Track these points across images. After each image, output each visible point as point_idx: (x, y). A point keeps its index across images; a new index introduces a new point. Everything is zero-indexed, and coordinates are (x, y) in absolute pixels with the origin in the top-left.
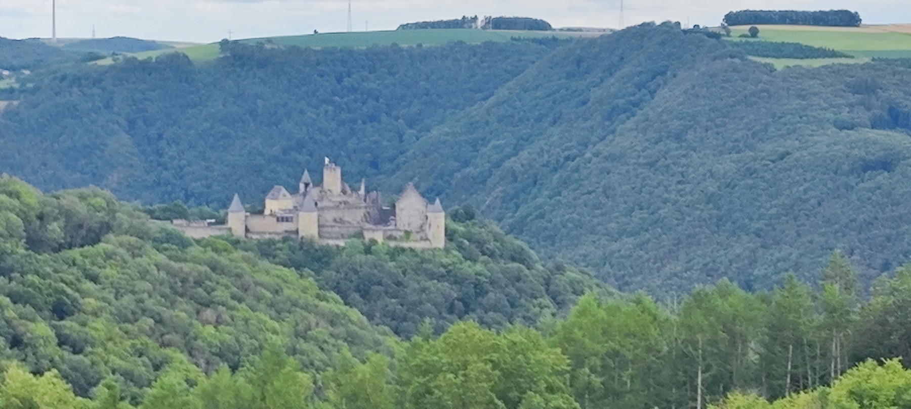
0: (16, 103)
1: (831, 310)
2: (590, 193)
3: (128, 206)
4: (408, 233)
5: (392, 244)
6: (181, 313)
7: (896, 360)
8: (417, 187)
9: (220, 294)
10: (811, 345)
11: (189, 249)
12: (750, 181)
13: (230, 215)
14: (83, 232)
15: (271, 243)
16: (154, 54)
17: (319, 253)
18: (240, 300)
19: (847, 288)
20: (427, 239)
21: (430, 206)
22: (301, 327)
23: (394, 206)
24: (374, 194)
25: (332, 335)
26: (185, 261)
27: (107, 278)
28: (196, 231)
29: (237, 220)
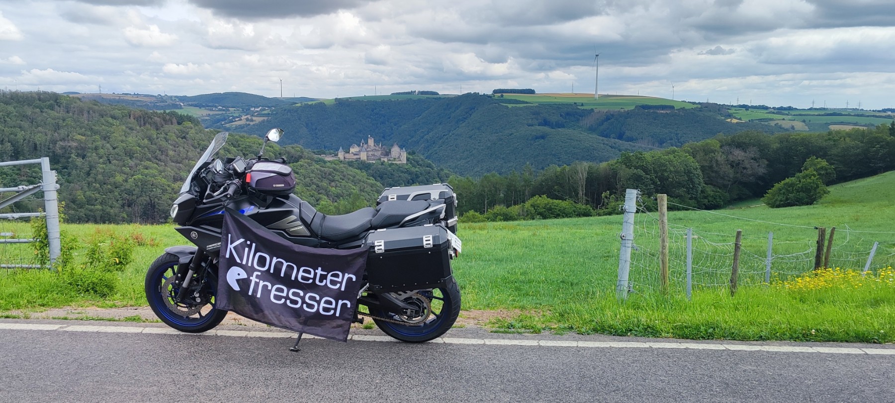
0: (270, 118)
1: (525, 181)
2: (451, 146)
3: (307, 150)
4: (395, 159)
5: (390, 162)
6: (324, 184)
7: (545, 195)
8: (397, 144)
9: (337, 178)
10: (520, 191)
11: (326, 164)
12: (501, 142)
13: (339, 153)
14: (293, 159)
15: (352, 162)
16: (314, 103)
17: (367, 165)
18: (343, 180)
19: (530, 174)
20: (401, 161)
21: (402, 150)
22: (362, 188)
23: (390, 150)
24: (384, 147)
25: (371, 190)
26: (326, 167)
27: (301, 173)
28: (328, 158)
29: (341, 155)
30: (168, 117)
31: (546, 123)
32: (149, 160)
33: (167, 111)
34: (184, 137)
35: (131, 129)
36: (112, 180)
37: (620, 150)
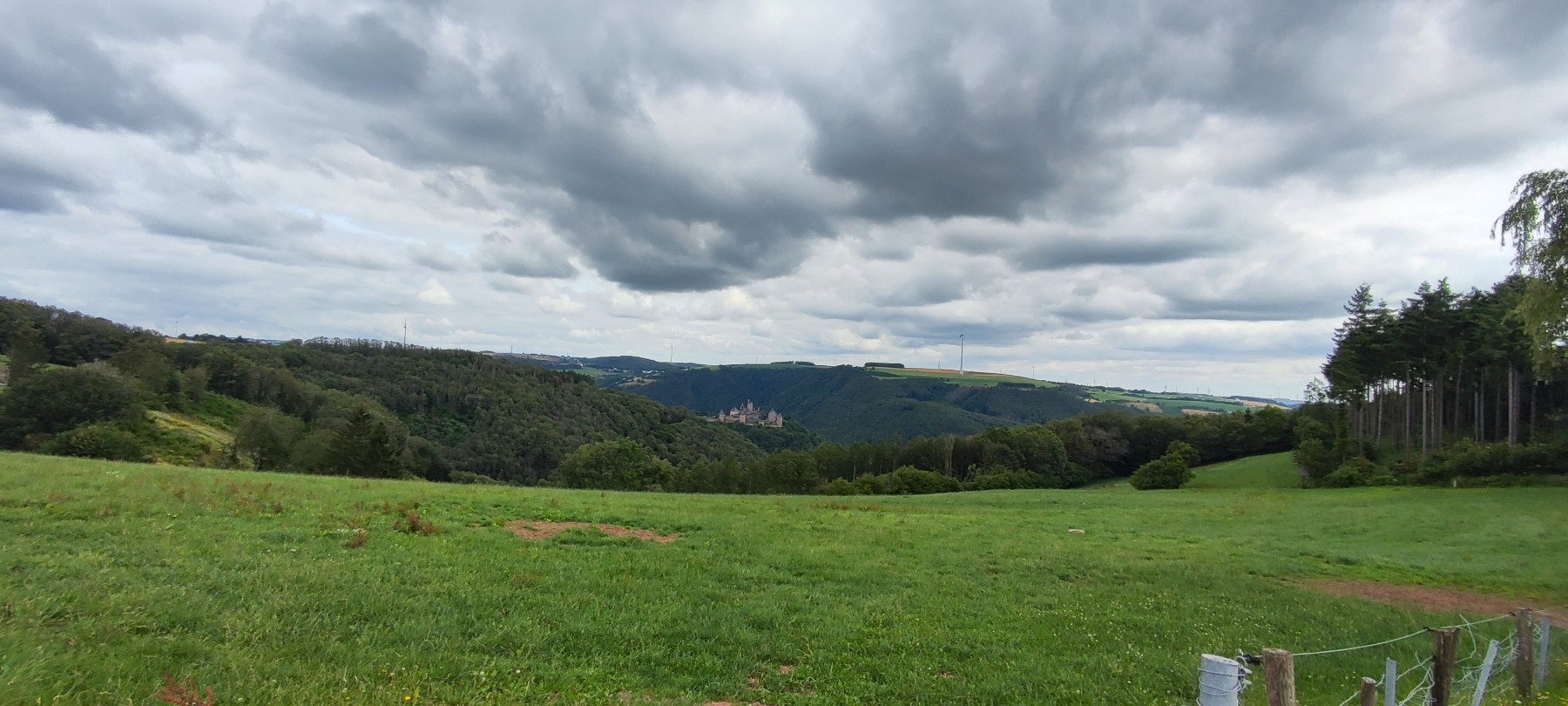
0: (659, 381)
2: (824, 413)
3: (690, 411)
4: (771, 423)
5: (767, 426)
8: (774, 409)
9: (716, 438)
11: (707, 425)
12: (871, 412)
13: (720, 415)
14: (677, 418)
15: (731, 424)
16: (700, 368)
17: (745, 428)
18: (722, 440)
20: (777, 425)
21: (778, 415)
22: (739, 449)
23: (768, 415)
24: (762, 411)
25: (748, 451)
26: (706, 428)
27: (683, 432)
28: (710, 420)
29: (722, 417)
30: (566, 376)
31: (913, 395)
32: (545, 414)
33: (566, 371)
34: (579, 395)
35: (532, 385)
36: (509, 431)
37: (984, 424)
